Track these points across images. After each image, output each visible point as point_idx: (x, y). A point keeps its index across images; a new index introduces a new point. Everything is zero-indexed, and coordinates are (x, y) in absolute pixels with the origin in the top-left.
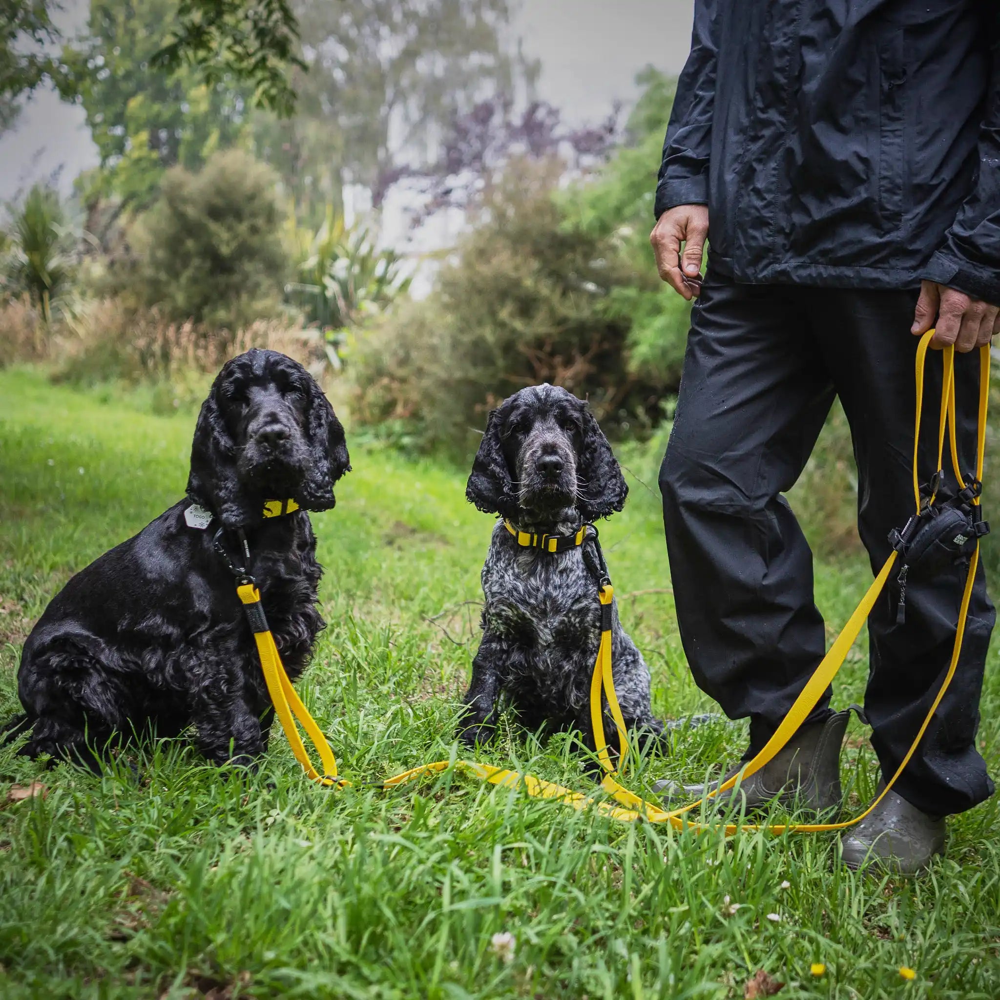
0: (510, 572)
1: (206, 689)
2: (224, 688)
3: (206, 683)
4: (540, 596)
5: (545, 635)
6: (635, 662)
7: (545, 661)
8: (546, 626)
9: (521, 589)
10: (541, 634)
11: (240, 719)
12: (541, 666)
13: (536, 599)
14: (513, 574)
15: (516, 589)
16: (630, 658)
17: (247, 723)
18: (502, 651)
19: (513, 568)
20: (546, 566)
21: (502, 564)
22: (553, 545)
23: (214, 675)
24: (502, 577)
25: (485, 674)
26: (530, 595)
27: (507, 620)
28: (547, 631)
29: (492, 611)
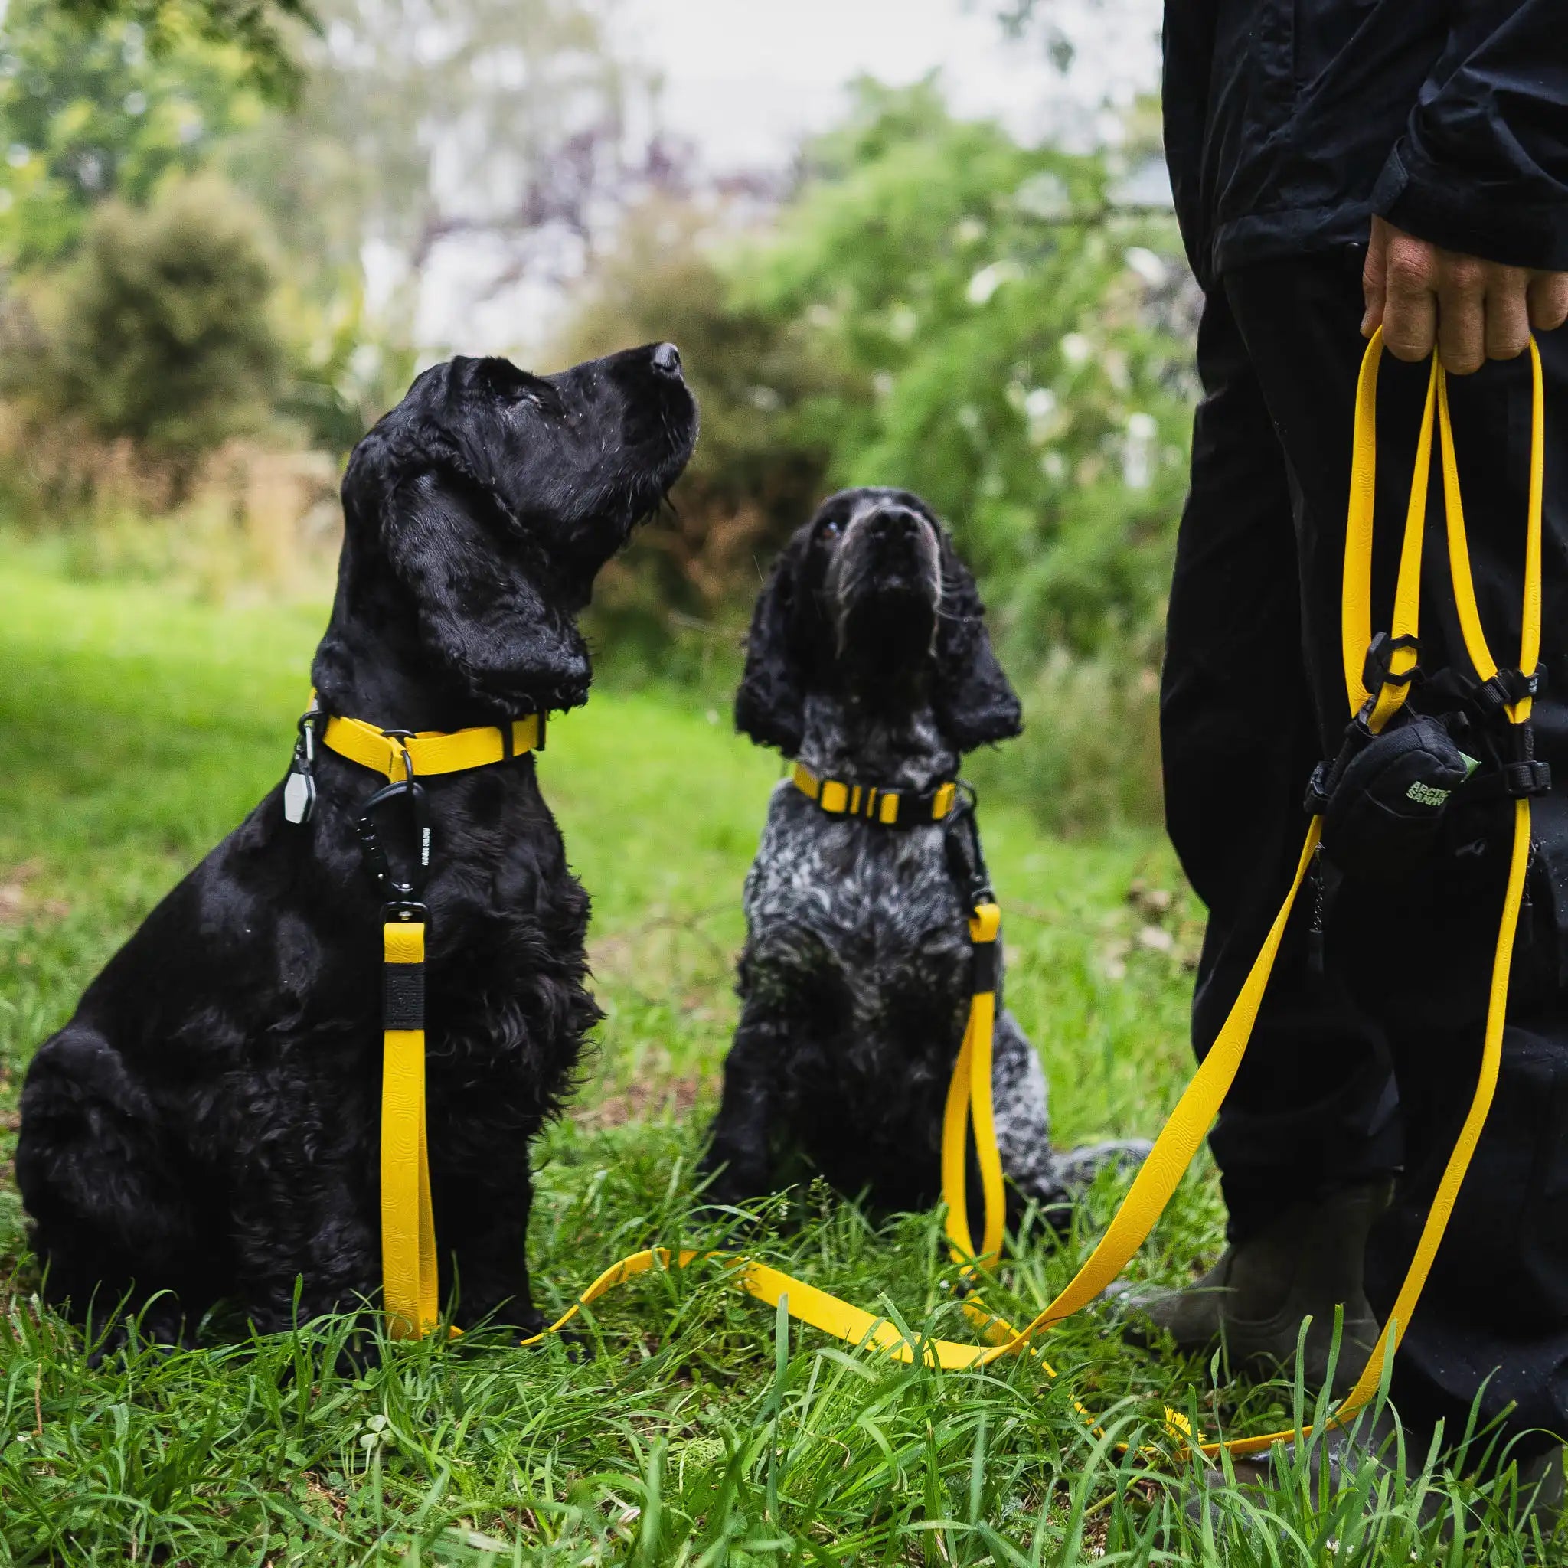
0: (805, 869)
1: (271, 1147)
2: (309, 1150)
3: (273, 1134)
4: (863, 915)
5: (868, 1001)
6: (1023, 1064)
7: (866, 1056)
8: (869, 980)
9: (826, 901)
10: (860, 997)
11: (333, 1226)
12: (861, 1067)
13: (854, 920)
14: (812, 873)
15: (814, 902)
16: (1014, 1057)
17: (346, 1235)
18: (780, 1039)
19: (811, 861)
20: (874, 853)
21: (788, 855)
22: (889, 811)
23: (294, 1120)
24: (788, 881)
25: (748, 1086)
26: (844, 914)
27: (789, 973)
28: (872, 989)
29: (763, 953)
